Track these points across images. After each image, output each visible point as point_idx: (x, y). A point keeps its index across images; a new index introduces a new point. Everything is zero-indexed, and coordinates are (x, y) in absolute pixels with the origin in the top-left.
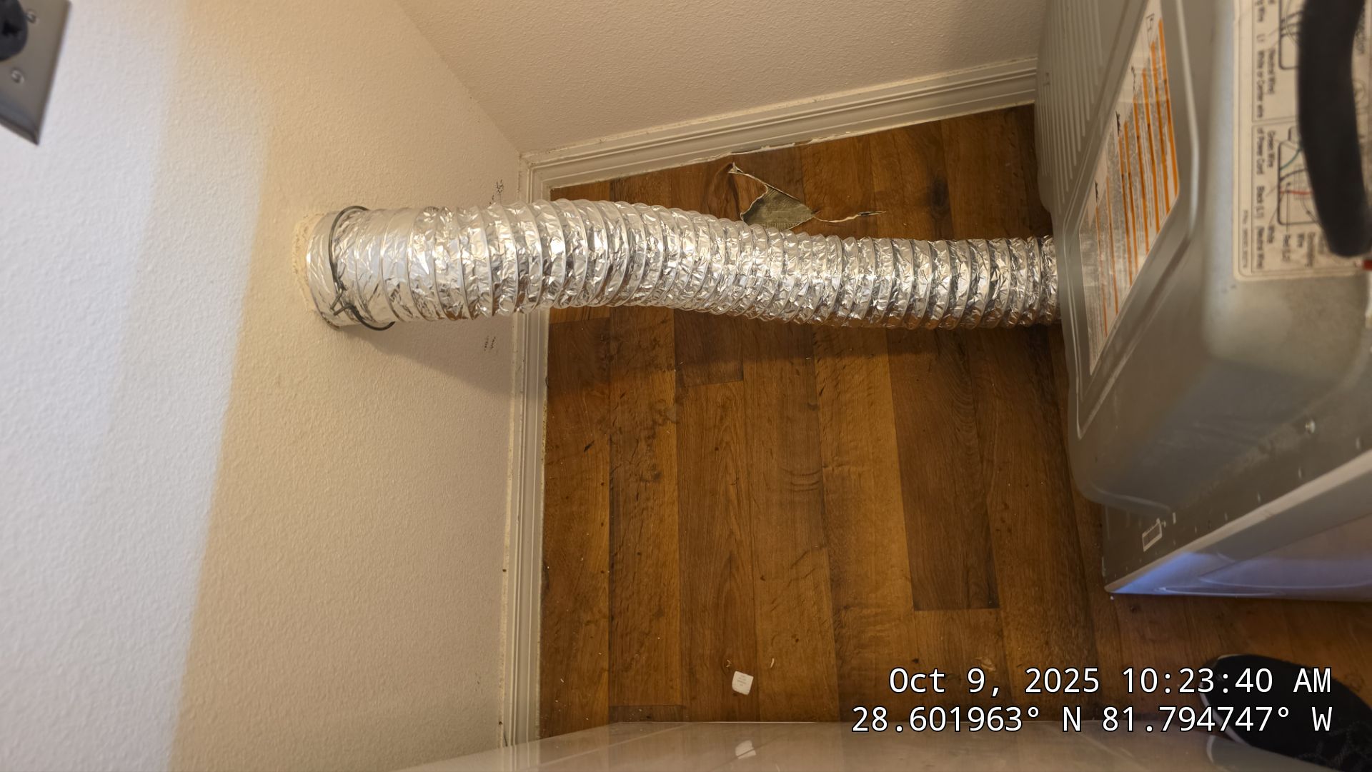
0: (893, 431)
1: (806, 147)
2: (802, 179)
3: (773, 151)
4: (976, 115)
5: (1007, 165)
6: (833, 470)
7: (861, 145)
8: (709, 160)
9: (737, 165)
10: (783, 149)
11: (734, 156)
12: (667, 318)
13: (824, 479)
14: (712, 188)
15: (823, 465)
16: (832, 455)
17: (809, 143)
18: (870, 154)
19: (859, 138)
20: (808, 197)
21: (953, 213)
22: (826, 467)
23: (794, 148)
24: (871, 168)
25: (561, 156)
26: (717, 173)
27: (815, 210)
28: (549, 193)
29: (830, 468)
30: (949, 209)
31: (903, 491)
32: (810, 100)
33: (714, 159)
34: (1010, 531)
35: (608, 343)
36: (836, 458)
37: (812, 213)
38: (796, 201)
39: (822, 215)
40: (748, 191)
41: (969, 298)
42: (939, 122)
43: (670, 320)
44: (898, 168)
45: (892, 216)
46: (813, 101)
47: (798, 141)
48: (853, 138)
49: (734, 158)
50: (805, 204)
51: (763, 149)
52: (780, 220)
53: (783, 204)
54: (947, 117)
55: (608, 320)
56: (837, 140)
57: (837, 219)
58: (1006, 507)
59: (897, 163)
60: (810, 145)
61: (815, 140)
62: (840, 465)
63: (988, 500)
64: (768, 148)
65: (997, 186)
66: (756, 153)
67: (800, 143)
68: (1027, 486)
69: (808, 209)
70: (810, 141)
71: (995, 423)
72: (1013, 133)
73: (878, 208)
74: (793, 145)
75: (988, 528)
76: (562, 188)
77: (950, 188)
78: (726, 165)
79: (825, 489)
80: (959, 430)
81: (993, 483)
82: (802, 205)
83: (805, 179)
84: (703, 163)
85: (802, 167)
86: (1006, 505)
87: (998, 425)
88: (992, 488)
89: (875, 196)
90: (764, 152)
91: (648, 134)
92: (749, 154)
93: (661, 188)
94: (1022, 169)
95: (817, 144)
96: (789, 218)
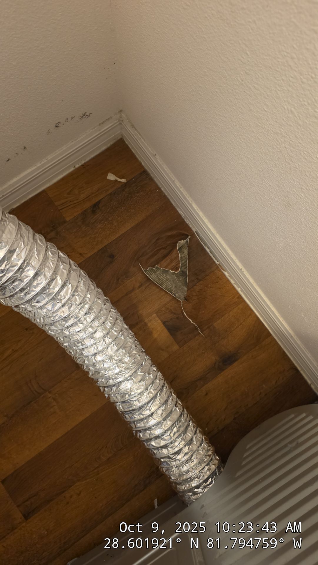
0: (88, 415)
1: (220, 271)
2: (200, 280)
3: (208, 254)
4: (284, 352)
5: (264, 386)
6: (50, 397)
7: (236, 300)
8: (185, 220)
9: (190, 239)
10: (212, 259)
11: (194, 233)
12: (84, 255)
13: (42, 396)
14: (169, 234)
15: (49, 391)
16: (57, 392)
17: (223, 271)
18: (234, 308)
19: (240, 297)
20: (192, 289)
21: (222, 373)
22: (50, 392)
23: (216, 264)
24: (226, 314)
25: (135, 135)
26: (178, 231)
27: (186, 299)
28: (119, 138)
29: (50, 395)
30: (224, 370)
31: (59, 439)
32: (241, 266)
33: (187, 223)
34: (68, 503)
35: (52, 231)
36: (57, 395)
37: (184, 297)
38: (186, 284)
39: (186, 304)
40: (172, 261)
41: (154, 449)
42: (271, 335)
43: (84, 257)
44: (233, 329)
45: (204, 342)
46: (241, 268)
47: (221, 264)
48: (238, 293)
49: (193, 235)
50: (188, 290)
51: (206, 248)
52: (172, 282)
53: (181, 279)
54: (276, 338)
55: (65, 222)
56: (233, 286)
57: (187, 315)
58: (79, 494)
59: (235, 327)
60: (222, 272)
61: (226, 273)
62: (54, 399)
63: (78, 484)
64: (208, 250)
65: (249, 388)
66: (202, 245)
67: (220, 266)
68: (96, 498)
69: (186, 293)
70: (225, 271)
71: (120, 463)
72: (283, 378)
73: (204, 332)
74: (217, 263)
75: (63, 492)
76: (126, 144)
77: (236, 364)
78: (186, 233)
79: (37, 399)
80: (106, 447)
81: (88, 480)
82: (186, 289)
83: (201, 282)
84: (182, 217)
85: (208, 276)
86: (80, 493)
87: (119, 465)
88: (85, 482)
89: (211, 325)
90: (205, 249)
91: (174, 181)
92: (199, 241)
93: (156, 203)
94: (266, 395)
95: (224, 275)
96: (176, 287)
